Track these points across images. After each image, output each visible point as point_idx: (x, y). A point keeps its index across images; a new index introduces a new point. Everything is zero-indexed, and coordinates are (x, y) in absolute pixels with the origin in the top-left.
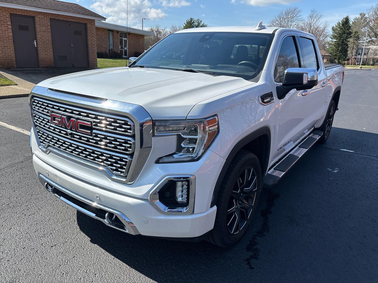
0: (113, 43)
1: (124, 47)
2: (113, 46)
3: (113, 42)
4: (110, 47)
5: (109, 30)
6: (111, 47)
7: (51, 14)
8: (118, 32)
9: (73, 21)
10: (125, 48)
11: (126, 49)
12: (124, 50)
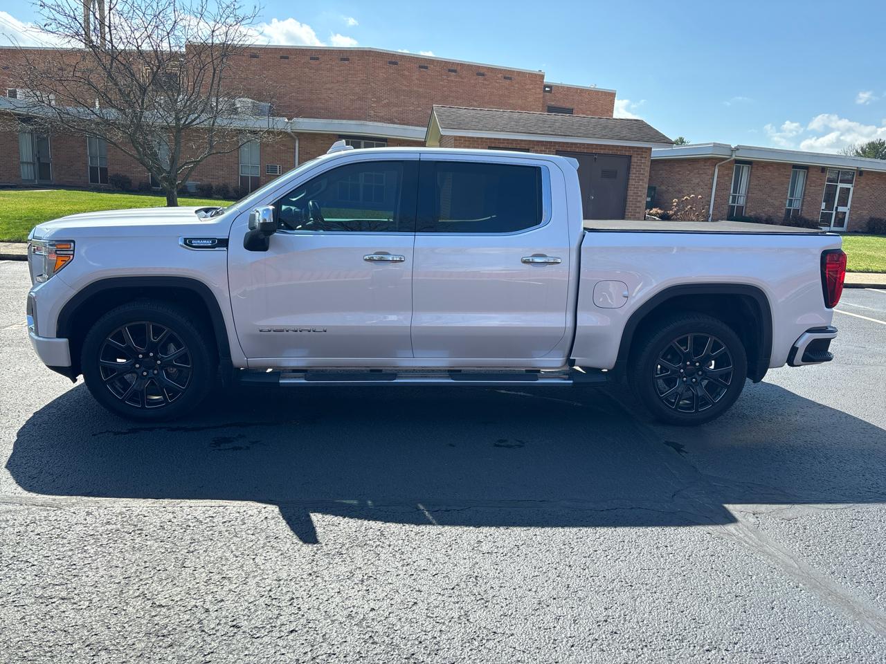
0: (804, 195)
1: (838, 205)
2: (803, 201)
3: (804, 193)
4: (790, 205)
5: (795, 166)
6: (796, 205)
7: (555, 143)
8: (823, 169)
9: (602, 152)
10: (839, 207)
11: (841, 209)
12: (834, 212)
